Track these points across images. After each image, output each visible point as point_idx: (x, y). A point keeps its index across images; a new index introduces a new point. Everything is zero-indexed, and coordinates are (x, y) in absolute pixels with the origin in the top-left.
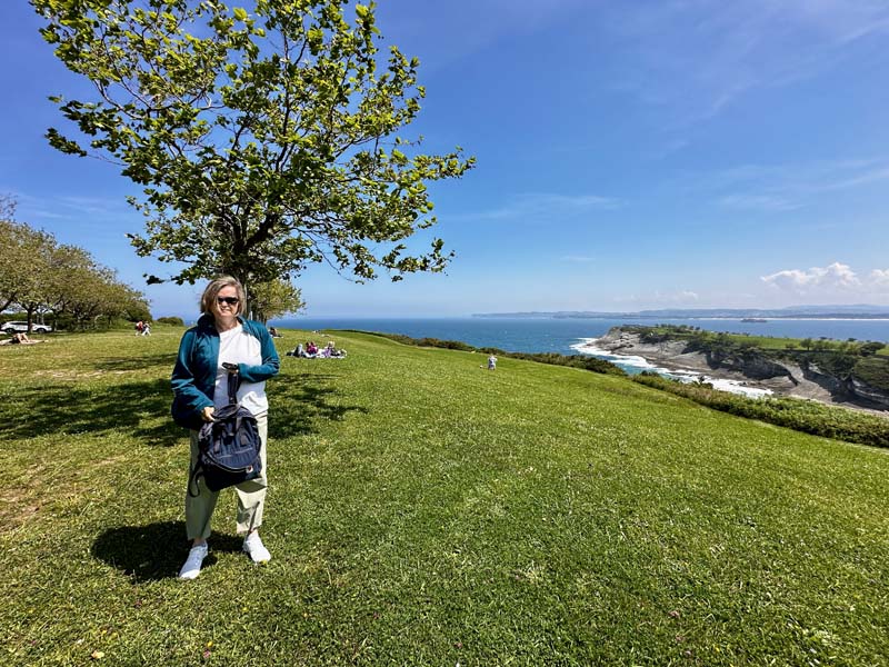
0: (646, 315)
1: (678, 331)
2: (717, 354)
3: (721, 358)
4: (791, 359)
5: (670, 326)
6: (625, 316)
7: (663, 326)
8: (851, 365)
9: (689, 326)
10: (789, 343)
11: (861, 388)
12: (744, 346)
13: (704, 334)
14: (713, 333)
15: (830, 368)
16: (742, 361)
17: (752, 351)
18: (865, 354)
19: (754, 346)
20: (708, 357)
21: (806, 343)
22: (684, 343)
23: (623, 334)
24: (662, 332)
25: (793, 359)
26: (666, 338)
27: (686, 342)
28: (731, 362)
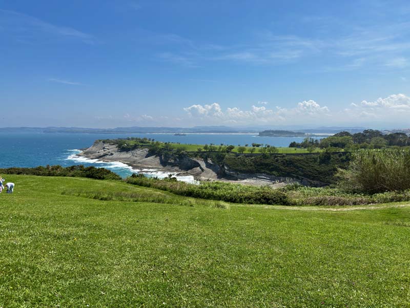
0: (119, 130)
1: (142, 142)
2: (165, 156)
3: (167, 159)
4: (200, 157)
5: (136, 139)
6: (104, 131)
7: (133, 139)
8: (223, 158)
9: (148, 139)
10: (199, 148)
11: (227, 170)
12: (179, 150)
13: (158, 144)
14: (162, 143)
15: (216, 160)
16: (178, 160)
17: (183, 154)
18: (228, 152)
19: (184, 150)
20: (161, 159)
21: (206, 148)
22: (146, 151)
23: (105, 145)
24: (132, 143)
25: (201, 157)
26: (135, 147)
27: (147, 149)
28: (172, 161)
